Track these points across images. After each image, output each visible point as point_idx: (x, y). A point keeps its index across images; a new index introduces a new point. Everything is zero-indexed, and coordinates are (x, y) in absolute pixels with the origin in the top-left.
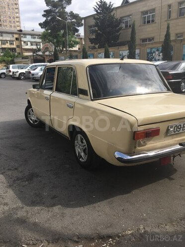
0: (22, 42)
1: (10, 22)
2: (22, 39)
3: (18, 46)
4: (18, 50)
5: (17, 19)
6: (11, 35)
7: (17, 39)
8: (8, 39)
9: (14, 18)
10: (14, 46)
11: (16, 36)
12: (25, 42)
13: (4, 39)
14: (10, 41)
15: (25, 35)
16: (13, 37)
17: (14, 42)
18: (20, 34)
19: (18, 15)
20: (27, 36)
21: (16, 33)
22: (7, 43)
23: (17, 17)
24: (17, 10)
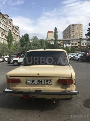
0: (81, 44)
1: (78, 35)
2: (81, 42)
3: (79, 45)
4: (79, 47)
5: (81, 34)
6: (76, 41)
7: (79, 42)
8: (75, 42)
9: (80, 33)
10: (77, 45)
11: (79, 41)
12: (82, 43)
13: (73, 43)
14: (75, 43)
15: (83, 40)
16: (77, 41)
17: (77, 44)
18: (80, 40)
19: (81, 32)
20: (84, 41)
21: (78, 40)
22: (74, 44)
23: (81, 33)
24: (81, 30)
